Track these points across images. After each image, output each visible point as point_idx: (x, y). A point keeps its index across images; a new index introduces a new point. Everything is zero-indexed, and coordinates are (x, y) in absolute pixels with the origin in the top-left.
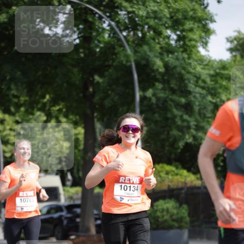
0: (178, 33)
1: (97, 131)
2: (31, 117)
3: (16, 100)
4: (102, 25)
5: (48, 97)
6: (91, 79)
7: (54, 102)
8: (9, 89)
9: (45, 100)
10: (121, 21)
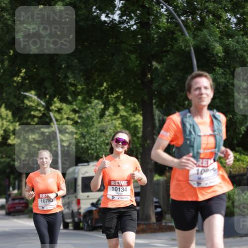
0: (238, 16)
1: (156, 117)
2: (89, 105)
3: (73, 89)
4: (160, 10)
5: (105, 84)
6: (149, 65)
7: (112, 90)
8: (66, 77)
9: (103, 88)
10: (179, 5)
